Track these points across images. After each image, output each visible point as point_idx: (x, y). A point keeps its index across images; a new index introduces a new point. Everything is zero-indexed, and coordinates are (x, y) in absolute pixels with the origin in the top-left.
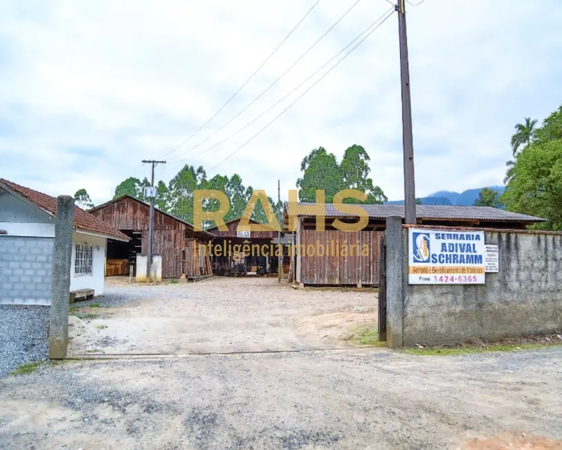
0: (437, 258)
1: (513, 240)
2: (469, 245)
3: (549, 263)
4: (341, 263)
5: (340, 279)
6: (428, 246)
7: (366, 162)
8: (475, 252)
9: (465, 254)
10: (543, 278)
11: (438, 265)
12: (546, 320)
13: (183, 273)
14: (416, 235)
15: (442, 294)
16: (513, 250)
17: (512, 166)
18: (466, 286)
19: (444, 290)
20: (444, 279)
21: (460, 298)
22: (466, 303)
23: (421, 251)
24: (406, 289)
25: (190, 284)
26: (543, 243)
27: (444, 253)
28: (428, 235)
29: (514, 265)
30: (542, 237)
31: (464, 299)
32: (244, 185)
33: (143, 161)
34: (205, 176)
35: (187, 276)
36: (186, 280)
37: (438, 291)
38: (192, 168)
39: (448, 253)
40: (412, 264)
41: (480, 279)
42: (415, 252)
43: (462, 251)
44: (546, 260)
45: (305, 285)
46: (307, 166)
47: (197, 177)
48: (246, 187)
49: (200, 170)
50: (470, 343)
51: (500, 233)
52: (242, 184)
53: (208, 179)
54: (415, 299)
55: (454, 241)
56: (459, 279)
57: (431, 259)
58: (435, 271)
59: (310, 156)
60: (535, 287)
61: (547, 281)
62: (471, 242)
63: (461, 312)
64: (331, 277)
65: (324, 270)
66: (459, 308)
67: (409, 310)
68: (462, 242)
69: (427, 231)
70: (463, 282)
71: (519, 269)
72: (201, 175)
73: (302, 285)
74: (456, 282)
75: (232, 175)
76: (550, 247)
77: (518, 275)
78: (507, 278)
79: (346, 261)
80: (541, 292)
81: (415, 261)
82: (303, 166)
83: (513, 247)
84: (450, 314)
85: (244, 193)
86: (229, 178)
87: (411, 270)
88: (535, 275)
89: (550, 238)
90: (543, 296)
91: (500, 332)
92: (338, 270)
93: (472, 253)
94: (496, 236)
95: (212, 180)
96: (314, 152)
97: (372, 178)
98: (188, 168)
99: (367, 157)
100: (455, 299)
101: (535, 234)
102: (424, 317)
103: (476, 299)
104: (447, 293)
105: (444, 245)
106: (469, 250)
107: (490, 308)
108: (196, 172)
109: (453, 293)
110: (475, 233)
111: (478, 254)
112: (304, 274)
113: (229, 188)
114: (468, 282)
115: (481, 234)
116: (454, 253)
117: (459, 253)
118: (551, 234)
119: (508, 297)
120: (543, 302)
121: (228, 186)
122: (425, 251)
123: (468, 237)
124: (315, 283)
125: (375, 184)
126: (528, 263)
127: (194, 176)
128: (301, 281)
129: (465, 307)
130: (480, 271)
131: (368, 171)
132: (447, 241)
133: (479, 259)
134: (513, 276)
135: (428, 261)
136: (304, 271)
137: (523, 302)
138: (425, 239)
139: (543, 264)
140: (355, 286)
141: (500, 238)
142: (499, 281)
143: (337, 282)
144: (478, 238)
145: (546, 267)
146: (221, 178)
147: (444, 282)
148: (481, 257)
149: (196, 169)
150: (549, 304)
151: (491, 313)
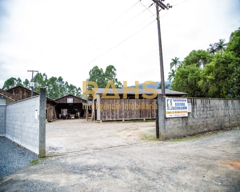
0: (174, 108)
1: (195, 101)
2: (183, 103)
3: (205, 108)
4: (116, 112)
5: (116, 118)
6: (171, 104)
7: (114, 71)
8: (185, 105)
9: (182, 106)
10: (203, 114)
11: (174, 110)
12: (204, 128)
13: (46, 119)
14: (168, 100)
15: (176, 121)
16: (195, 105)
17: (170, 74)
18: (182, 118)
19: (176, 119)
20: (176, 115)
21: (181, 121)
22: (183, 123)
23: (169, 106)
24: (165, 119)
25: (50, 123)
26: (203, 102)
27: (176, 106)
28: (171, 100)
29: (195, 109)
30: (203, 100)
31: (182, 122)
32: (64, 81)
33: (28, 71)
34: (46, 77)
35: (48, 120)
36: (48, 122)
37: (175, 119)
38: (40, 74)
39: (177, 106)
40: (167, 110)
41: (186, 115)
42: (168, 106)
43: (181, 105)
44: (204, 108)
45: (103, 121)
46: (91, 73)
47: (43, 78)
48: (65, 82)
49: (44, 75)
50: (185, 137)
51: (194, 99)
52: (63, 80)
53: (48, 79)
54: (168, 123)
55: (179, 102)
56: (181, 115)
57: (172, 109)
58: (173, 112)
59: (93, 69)
60: (201, 117)
61: (204, 115)
62: (184, 102)
63: (181, 127)
64: (112, 118)
65: (110, 115)
66: (181, 125)
67: (166, 127)
68: (181, 102)
69: (171, 99)
70: (182, 116)
71: (197, 111)
72: (45, 77)
73: (101, 121)
74: (180, 116)
75: (59, 77)
76: (205, 103)
77: (196, 113)
78: (194, 114)
79: (118, 111)
80: (203, 118)
81: (168, 109)
82: (90, 73)
83: (195, 103)
84: (178, 127)
85: (64, 84)
86: (58, 78)
87: (167, 113)
88: (201, 113)
89: (205, 100)
90: (203, 120)
91: (192, 132)
92: (115, 114)
93: (184, 106)
94: (190, 100)
95: (50, 79)
96: (94, 68)
97: (117, 78)
98: (39, 74)
99: (115, 70)
100: (179, 122)
101: (201, 99)
102: (171, 129)
103: (186, 122)
104: (177, 120)
105: (176, 103)
106: (183, 105)
107: (189, 125)
108: (42, 76)
109: (179, 120)
110: (185, 99)
111: (186, 106)
112: (102, 117)
113: (57, 82)
114: (183, 116)
115: (186, 99)
116: (179, 106)
117: (180, 106)
118: (205, 99)
119: (194, 121)
120: (204, 122)
121: (57, 81)
122: (171, 106)
123: (183, 100)
124: (106, 120)
125: (118, 81)
126: (199, 109)
127: (42, 77)
128: (101, 119)
129: (182, 125)
130: (186, 112)
131: (116, 75)
132: (177, 102)
133: (186, 108)
134: (195, 114)
135: (171, 109)
136: (102, 116)
137: (198, 122)
138: (170, 101)
139: (203, 109)
140: (122, 120)
141: (191, 100)
142: (192, 115)
143: (115, 119)
144: (185, 101)
145: (204, 110)
146: (54, 78)
147: (176, 117)
148: (186, 107)
149: (42, 74)
150: (205, 122)
151: (190, 126)
